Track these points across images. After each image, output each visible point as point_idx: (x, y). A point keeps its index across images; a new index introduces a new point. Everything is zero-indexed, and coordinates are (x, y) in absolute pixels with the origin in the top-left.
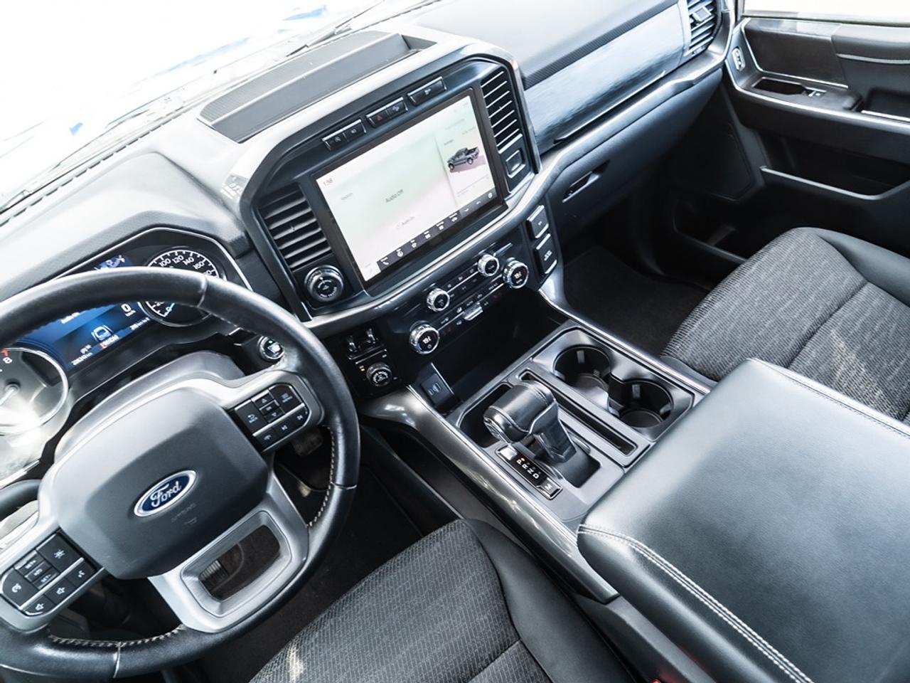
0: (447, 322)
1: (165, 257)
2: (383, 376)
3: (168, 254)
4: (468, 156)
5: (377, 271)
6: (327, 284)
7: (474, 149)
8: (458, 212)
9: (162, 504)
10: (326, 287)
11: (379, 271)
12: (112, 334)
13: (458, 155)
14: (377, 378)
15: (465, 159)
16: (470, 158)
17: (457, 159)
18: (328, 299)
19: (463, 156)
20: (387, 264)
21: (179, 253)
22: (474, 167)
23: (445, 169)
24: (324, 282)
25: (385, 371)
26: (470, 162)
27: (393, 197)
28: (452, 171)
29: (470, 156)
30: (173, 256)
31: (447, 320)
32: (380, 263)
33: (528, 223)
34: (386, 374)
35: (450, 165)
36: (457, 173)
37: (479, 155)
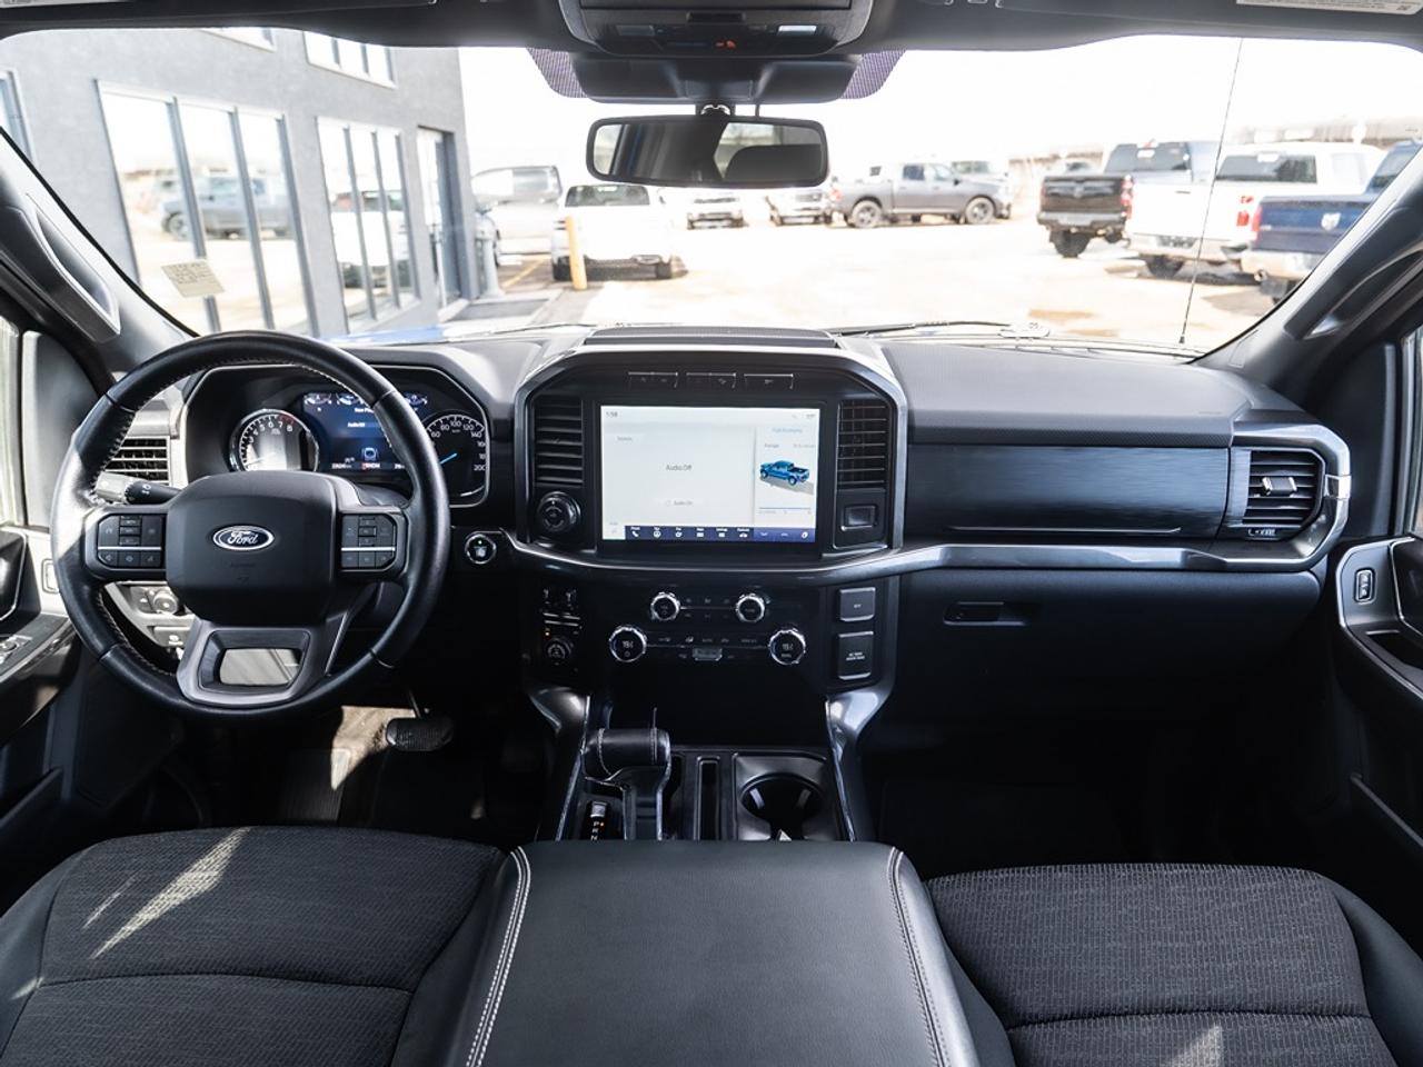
0: (665, 642)
1: (459, 419)
2: (560, 652)
3: (463, 417)
4: (791, 474)
5: (622, 536)
6: (557, 512)
7: (804, 471)
8: (752, 529)
9: (235, 544)
10: (554, 515)
11: (623, 537)
12: (377, 461)
13: (779, 465)
14: (553, 651)
15: (786, 474)
16: (792, 477)
17: (775, 469)
18: (551, 530)
19: (784, 470)
20: (636, 535)
21: (473, 423)
22: (795, 490)
23: (754, 472)
24: (554, 508)
25: (566, 650)
26: (792, 481)
27: (676, 468)
28: (762, 478)
29: (794, 475)
30: (466, 422)
31: (668, 640)
32: (628, 529)
33: (837, 594)
34: (564, 652)
35: (762, 471)
36: (769, 485)
37: (808, 480)
